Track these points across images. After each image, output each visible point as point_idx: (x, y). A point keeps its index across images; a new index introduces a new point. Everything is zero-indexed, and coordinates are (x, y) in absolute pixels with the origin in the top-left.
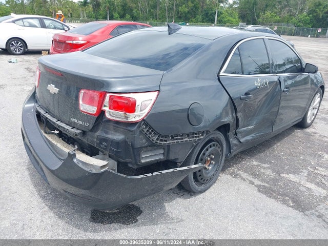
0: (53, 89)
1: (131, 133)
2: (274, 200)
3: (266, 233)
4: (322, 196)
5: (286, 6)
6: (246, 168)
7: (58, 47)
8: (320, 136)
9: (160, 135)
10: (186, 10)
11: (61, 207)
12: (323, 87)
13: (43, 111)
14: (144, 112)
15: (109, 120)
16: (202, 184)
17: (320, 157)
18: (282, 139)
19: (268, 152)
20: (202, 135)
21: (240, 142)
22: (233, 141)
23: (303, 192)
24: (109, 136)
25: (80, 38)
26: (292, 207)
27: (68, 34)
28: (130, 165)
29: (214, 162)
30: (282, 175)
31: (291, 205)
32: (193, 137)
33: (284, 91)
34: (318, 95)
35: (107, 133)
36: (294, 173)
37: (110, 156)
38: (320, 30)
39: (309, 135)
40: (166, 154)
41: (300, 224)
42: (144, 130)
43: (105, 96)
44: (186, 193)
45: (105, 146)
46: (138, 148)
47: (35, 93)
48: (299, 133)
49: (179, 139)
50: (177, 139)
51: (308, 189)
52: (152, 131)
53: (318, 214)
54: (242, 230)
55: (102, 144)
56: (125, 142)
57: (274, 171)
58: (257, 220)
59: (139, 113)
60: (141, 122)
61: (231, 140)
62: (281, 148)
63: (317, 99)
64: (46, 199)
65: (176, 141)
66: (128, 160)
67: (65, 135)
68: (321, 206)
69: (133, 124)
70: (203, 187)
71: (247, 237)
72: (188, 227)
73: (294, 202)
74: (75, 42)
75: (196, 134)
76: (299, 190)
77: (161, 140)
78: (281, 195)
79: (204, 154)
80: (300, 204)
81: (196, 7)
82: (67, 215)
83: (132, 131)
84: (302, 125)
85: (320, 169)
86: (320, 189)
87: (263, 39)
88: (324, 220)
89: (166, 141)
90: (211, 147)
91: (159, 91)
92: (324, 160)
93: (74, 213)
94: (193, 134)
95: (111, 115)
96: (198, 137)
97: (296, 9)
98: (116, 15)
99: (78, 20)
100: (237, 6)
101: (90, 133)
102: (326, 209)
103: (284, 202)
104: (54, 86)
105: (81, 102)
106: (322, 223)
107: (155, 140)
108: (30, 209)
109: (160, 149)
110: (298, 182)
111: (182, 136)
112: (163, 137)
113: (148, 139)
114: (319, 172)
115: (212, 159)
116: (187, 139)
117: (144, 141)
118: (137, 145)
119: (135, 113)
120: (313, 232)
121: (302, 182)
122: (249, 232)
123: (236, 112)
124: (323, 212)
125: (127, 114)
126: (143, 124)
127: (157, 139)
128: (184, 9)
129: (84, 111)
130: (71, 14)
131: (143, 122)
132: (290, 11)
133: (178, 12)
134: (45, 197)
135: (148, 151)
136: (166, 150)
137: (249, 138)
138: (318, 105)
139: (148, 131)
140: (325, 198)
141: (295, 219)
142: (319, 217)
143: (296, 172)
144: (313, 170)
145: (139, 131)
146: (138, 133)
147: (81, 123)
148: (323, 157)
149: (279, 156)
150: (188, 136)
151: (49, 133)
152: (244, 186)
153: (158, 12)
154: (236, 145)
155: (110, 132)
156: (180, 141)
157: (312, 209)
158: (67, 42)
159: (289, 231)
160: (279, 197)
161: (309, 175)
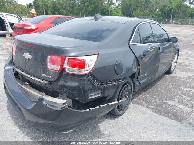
0: (27, 56)
1: (82, 81)
2: (163, 116)
3: (163, 136)
4: (189, 112)
5: (147, 7)
6: (144, 98)
7: (18, 31)
8: (179, 78)
9: (100, 81)
10: (91, 9)
11: (35, 132)
12: (179, 50)
13: (20, 70)
14: (90, 68)
15: (68, 74)
16: (121, 110)
17: (182, 90)
18: (159, 81)
19: (153, 88)
20: (123, 80)
21: (140, 83)
22: (137, 83)
23: (177, 110)
24: (68, 84)
25: (33, 26)
26: (174, 119)
27: (24, 23)
28: (81, 102)
29: (127, 96)
30: (164, 101)
31: (173, 118)
32: (118, 82)
33: (161, 53)
34: (176, 55)
35: (66, 82)
36: (170, 100)
37: (67, 97)
38: (166, 20)
39: (173, 78)
40: (102, 93)
41: (180, 129)
42: (91, 79)
43: (65, 59)
44: (112, 116)
45: (66, 90)
46: (87, 90)
47: (12, 59)
48: (167, 76)
49: (111, 83)
50: (109, 84)
51: (180, 108)
52: (95, 79)
53: (189, 122)
54: (149, 136)
55: (63, 89)
56: (78, 87)
57: (159, 99)
58: (156, 129)
59: (87, 68)
60: (89, 74)
61: (135, 83)
62: (160, 86)
63: (176, 57)
64: (24, 128)
65: (108, 85)
66: (80, 98)
67: (34, 85)
68: (190, 118)
69: (84, 75)
70: (122, 112)
71: (153, 140)
72: (117, 137)
73: (174, 117)
74: (29, 28)
75: (119, 80)
76: (175, 110)
77: (100, 85)
78: (166, 113)
79: (123, 92)
80: (178, 117)
81: (96, 8)
82: (40, 136)
83: (83, 80)
84: (169, 72)
85: (184, 96)
86: (186, 108)
87: (149, 23)
88: (193, 126)
89: (103, 85)
90: (126, 87)
91: (98, 54)
92: (185, 91)
93: (44, 135)
94: (118, 80)
95: (69, 71)
96: (121, 81)
97: (153, 8)
98: (49, 12)
99: (26, 16)
100: (120, 7)
101: (55, 83)
102: (192, 119)
103: (169, 117)
104: (28, 54)
105: (48, 64)
106: (192, 128)
107: (97, 84)
108: (14, 135)
109: (99, 90)
110: (174, 105)
111: (112, 81)
112: (101, 82)
113: (93, 85)
114: (184, 98)
115: (126, 95)
116: (114, 83)
117: (90, 86)
118: (86, 89)
119: (85, 69)
120: (189, 133)
121: (176, 105)
122: (153, 136)
123: (139, 65)
124: (191, 121)
125: (80, 69)
126: (90, 75)
127: (98, 84)
128: (89, 8)
129: (51, 68)
130: (21, 12)
131: (90, 74)
132: (150, 9)
133: (86, 10)
134: (23, 126)
135: (92, 92)
136: (103, 91)
137: (144, 81)
138: (176, 61)
139: (93, 79)
140: (191, 113)
141: (177, 126)
142: (190, 124)
143: (171, 99)
144: (180, 97)
145: (87, 80)
146: (87, 81)
147: (49, 76)
148: (184, 90)
149: (160, 90)
150: (115, 81)
151: (24, 85)
152: (144, 109)
153: (75, 10)
154: (138, 85)
155: (69, 81)
156: (111, 84)
157: (185, 120)
158: (24, 28)
159: (175, 134)
160: (165, 114)
161: (178, 100)
